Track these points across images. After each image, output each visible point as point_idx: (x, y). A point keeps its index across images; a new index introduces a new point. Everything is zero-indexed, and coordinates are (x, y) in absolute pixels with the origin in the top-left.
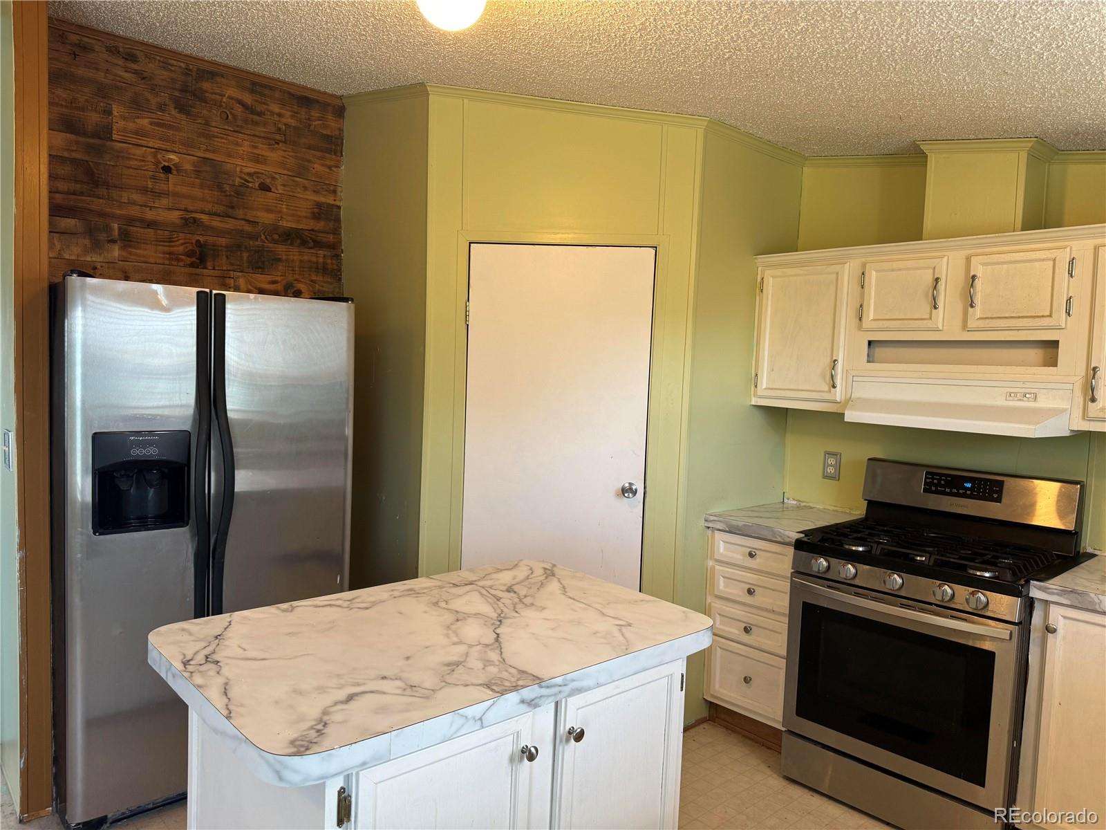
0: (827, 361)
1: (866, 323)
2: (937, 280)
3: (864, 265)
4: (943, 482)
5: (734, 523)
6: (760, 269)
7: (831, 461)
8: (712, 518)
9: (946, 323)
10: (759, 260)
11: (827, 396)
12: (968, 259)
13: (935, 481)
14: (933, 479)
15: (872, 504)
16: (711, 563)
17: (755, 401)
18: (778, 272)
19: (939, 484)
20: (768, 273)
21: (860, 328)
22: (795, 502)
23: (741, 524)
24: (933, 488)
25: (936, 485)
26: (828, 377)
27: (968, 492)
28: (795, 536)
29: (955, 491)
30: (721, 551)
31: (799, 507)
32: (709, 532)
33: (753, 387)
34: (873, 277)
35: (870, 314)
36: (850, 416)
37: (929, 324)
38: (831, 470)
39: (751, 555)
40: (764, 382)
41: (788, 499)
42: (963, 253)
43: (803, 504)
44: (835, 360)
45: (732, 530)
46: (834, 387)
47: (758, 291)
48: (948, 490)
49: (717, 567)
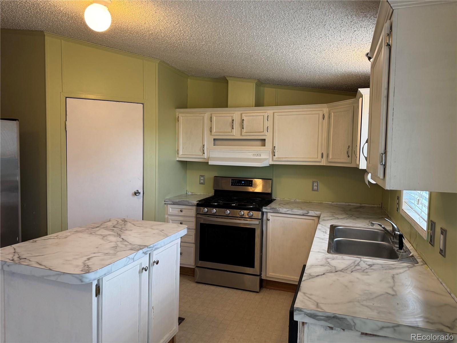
0: (201, 145)
1: (213, 133)
2: (233, 120)
3: (211, 114)
4: (236, 182)
5: (175, 201)
6: (177, 113)
7: (202, 178)
8: (167, 200)
9: (236, 134)
10: (177, 110)
11: (202, 157)
12: (241, 114)
13: (234, 182)
14: (233, 181)
15: (216, 191)
16: (166, 216)
17: (178, 159)
18: (183, 115)
19: (235, 183)
20: (180, 115)
21: (211, 134)
22: (191, 193)
23: (177, 201)
24: (234, 184)
25: (234, 183)
26: (202, 150)
27: (243, 184)
28: (195, 202)
29: (240, 184)
30: (170, 211)
31: (192, 195)
32: (166, 205)
33: (177, 154)
34: (214, 119)
35: (214, 130)
36: (211, 163)
37: (231, 134)
38: (202, 181)
39: (181, 211)
40: (181, 153)
41: (188, 192)
42: (240, 113)
43: (193, 193)
44: (204, 145)
45: (174, 203)
46: (204, 154)
47: (177, 121)
48: (238, 184)
49: (169, 217)
